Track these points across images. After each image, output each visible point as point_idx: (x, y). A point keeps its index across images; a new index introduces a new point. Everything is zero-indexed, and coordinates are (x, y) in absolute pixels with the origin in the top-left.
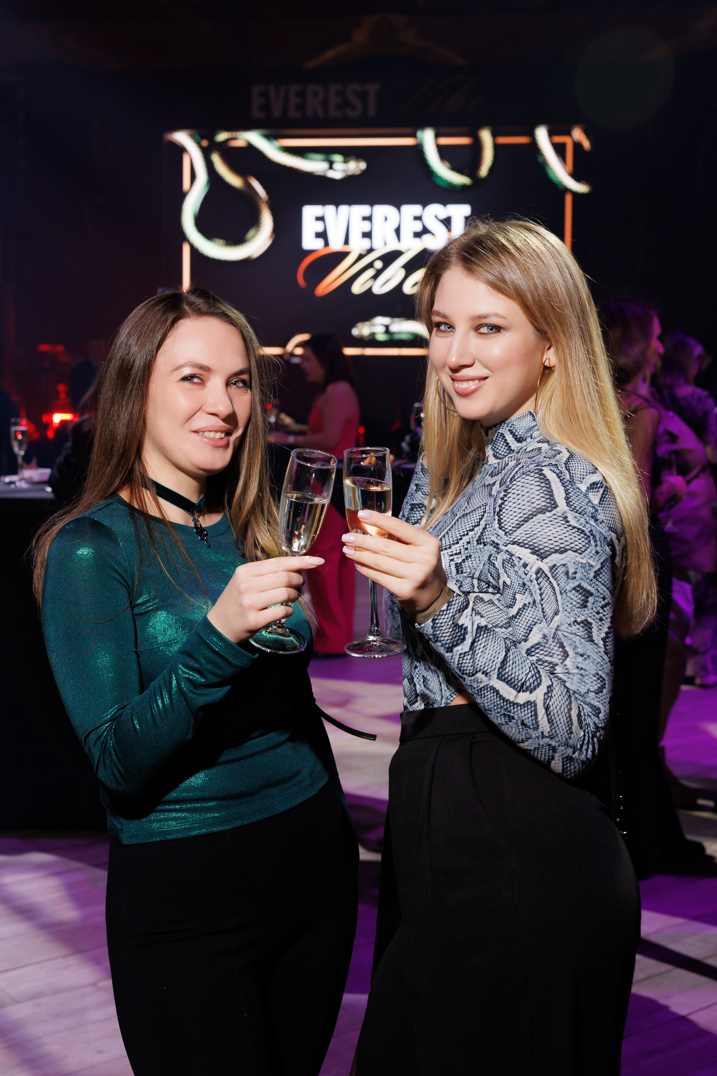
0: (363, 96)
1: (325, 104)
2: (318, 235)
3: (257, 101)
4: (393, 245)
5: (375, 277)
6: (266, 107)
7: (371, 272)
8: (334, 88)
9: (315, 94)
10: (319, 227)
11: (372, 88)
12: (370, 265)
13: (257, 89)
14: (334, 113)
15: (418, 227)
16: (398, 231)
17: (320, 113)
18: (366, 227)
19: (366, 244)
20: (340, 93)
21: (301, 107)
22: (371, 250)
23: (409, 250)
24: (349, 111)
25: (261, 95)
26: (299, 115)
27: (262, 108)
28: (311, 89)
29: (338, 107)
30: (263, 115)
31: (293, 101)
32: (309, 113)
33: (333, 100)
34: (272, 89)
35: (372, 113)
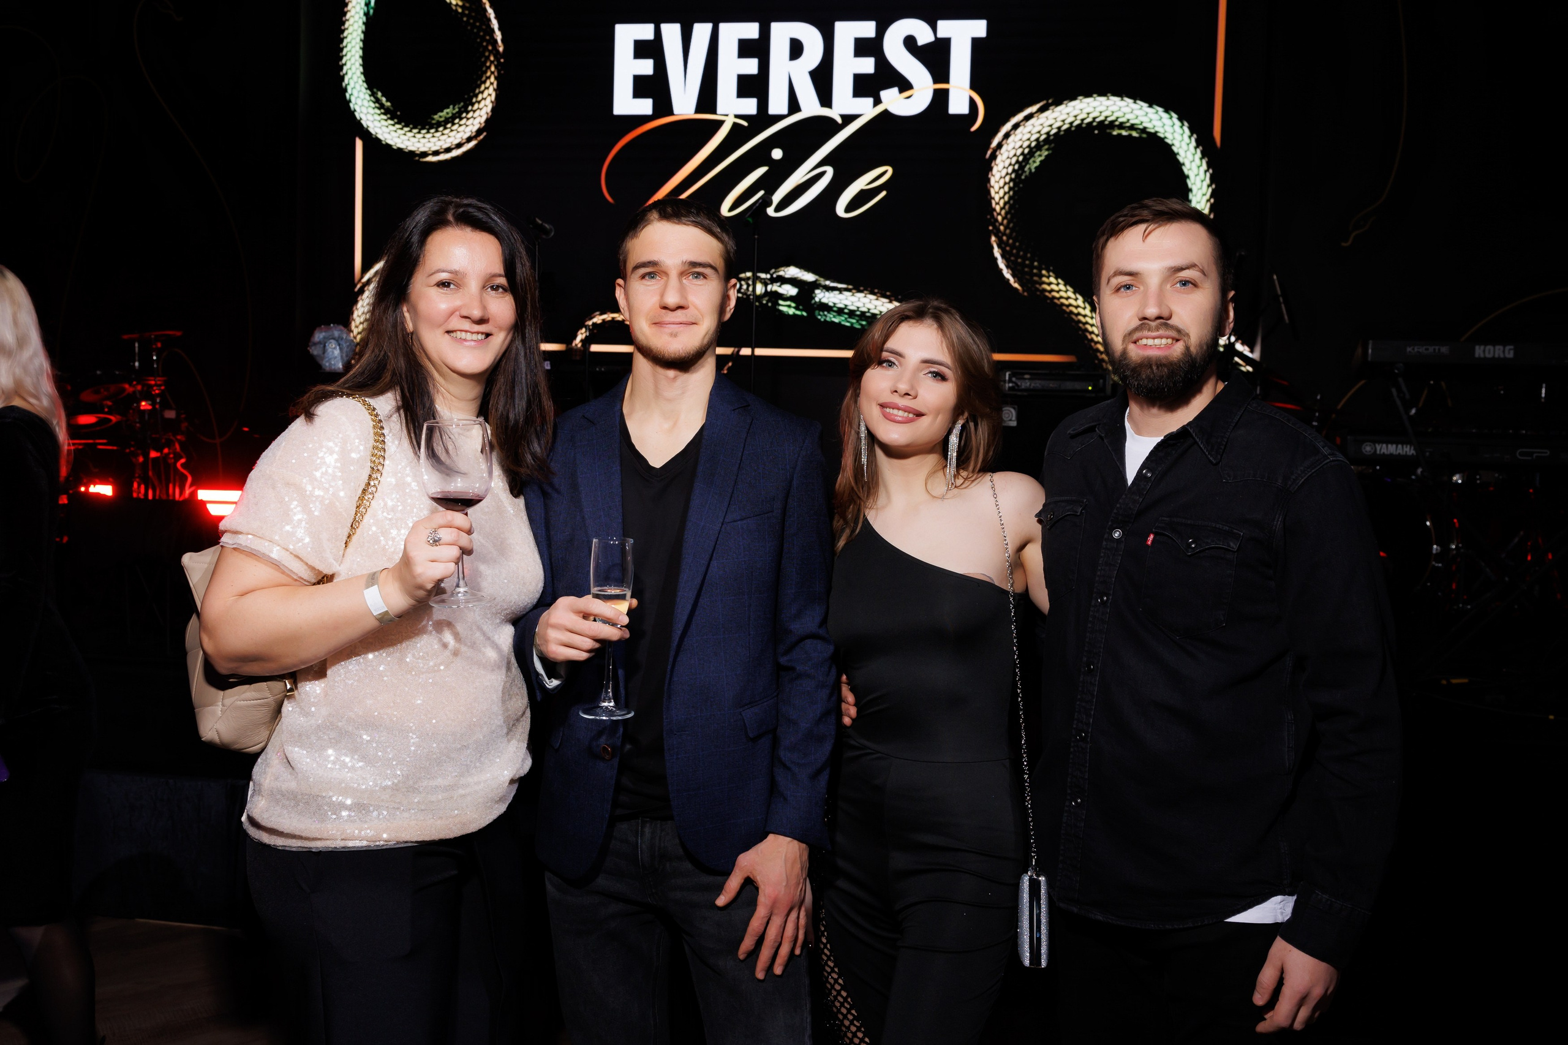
2: (642, 87)
4: (810, 107)
5: (769, 183)
7: (761, 171)
10: (646, 67)
12: (759, 156)
15: (867, 65)
16: (822, 78)
18: (751, 66)
19: (750, 106)
22: (763, 119)
23: (848, 119)
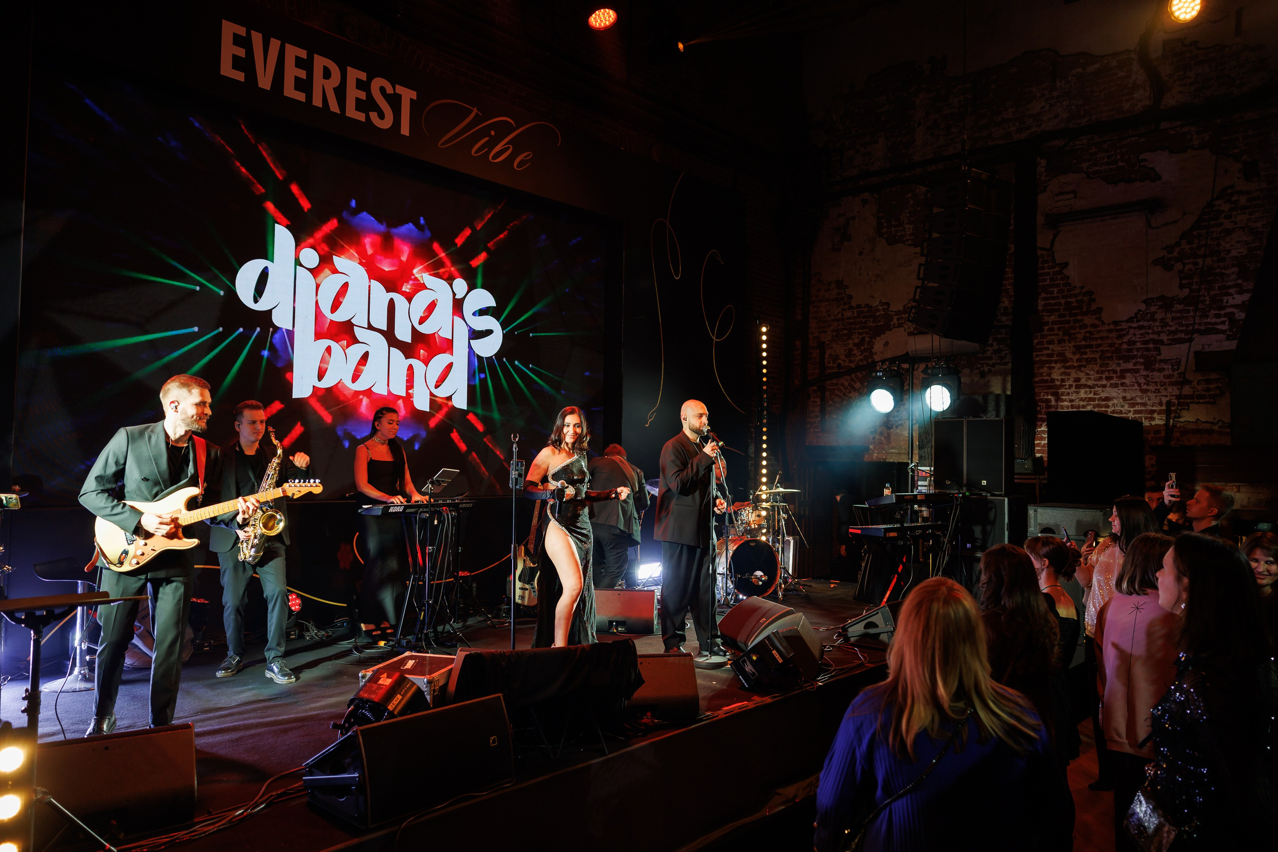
0: (395, 101)
1: (341, 92)
3: (229, 51)
6: (245, 64)
8: (354, 74)
9: (327, 74)
11: (408, 95)
14: (351, 112)
17: (334, 107)
20: (362, 85)
21: (304, 85)
24: (374, 116)
25: (238, 40)
26: (301, 97)
27: (237, 63)
28: (320, 62)
29: (360, 105)
30: (240, 76)
31: (292, 72)
32: (317, 102)
33: (353, 94)
34: (257, 38)
35: (405, 130)
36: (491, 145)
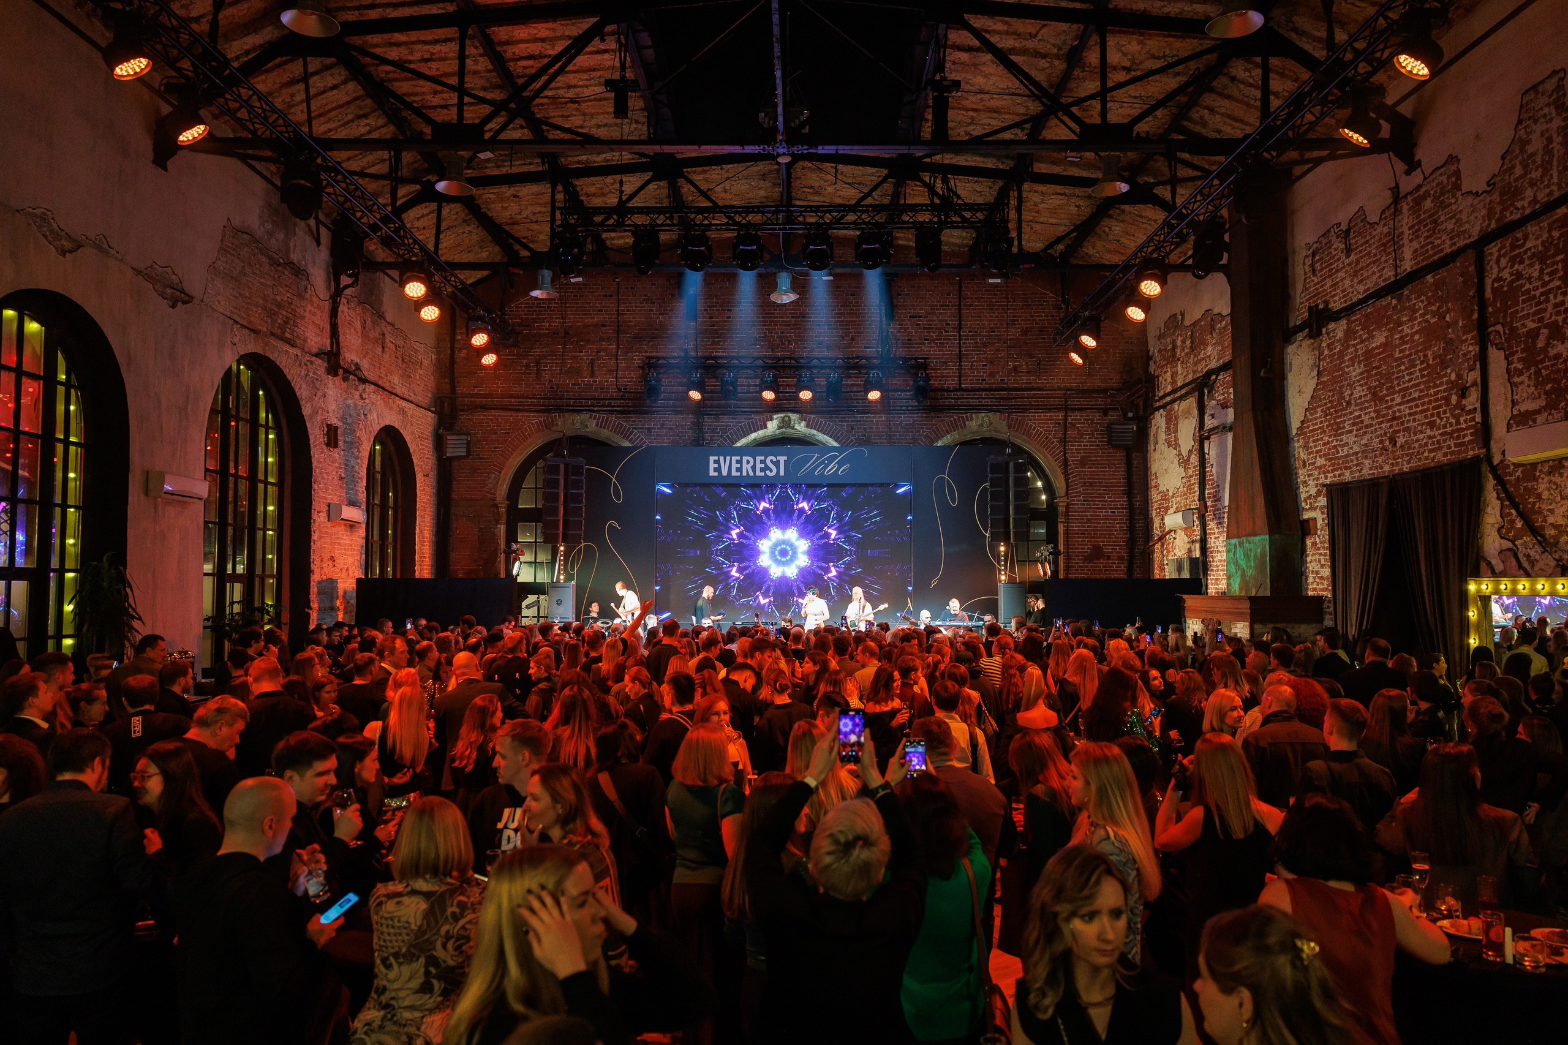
0: (777, 463)
1: (754, 468)
3: (712, 466)
6: (718, 470)
8: (759, 459)
9: (748, 462)
11: (782, 459)
13: (712, 459)
14: (759, 473)
17: (751, 474)
20: (762, 462)
21: (739, 470)
24: (768, 472)
25: (715, 462)
26: (738, 474)
27: (715, 470)
28: (745, 459)
29: (762, 470)
30: (716, 474)
31: (735, 466)
32: (744, 474)
33: (759, 466)
34: (722, 458)
35: (782, 473)
36: (825, 468)
